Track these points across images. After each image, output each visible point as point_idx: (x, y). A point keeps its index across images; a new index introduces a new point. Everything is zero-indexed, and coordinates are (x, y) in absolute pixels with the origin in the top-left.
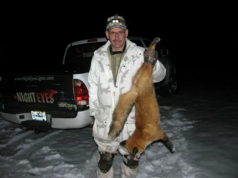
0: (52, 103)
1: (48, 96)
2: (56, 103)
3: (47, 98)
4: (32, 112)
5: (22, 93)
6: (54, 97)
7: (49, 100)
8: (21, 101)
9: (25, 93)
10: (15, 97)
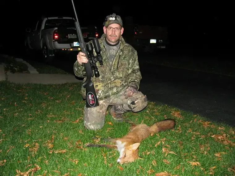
0: (86, 37)
1: (85, 35)
2: (87, 38)
3: (84, 36)
4: (74, 43)
5: (71, 35)
6: (88, 35)
7: (85, 37)
8: (70, 38)
9: (74, 35)
10: (67, 36)
